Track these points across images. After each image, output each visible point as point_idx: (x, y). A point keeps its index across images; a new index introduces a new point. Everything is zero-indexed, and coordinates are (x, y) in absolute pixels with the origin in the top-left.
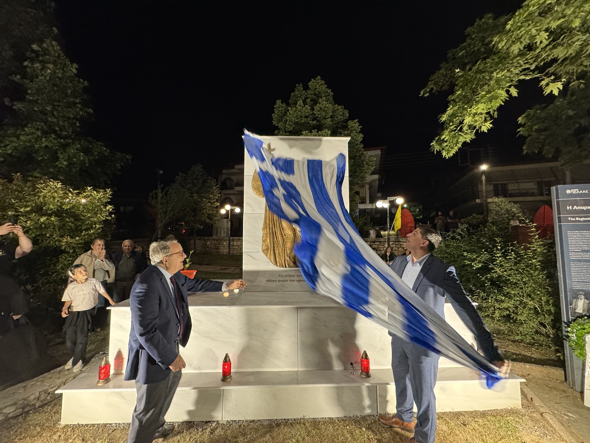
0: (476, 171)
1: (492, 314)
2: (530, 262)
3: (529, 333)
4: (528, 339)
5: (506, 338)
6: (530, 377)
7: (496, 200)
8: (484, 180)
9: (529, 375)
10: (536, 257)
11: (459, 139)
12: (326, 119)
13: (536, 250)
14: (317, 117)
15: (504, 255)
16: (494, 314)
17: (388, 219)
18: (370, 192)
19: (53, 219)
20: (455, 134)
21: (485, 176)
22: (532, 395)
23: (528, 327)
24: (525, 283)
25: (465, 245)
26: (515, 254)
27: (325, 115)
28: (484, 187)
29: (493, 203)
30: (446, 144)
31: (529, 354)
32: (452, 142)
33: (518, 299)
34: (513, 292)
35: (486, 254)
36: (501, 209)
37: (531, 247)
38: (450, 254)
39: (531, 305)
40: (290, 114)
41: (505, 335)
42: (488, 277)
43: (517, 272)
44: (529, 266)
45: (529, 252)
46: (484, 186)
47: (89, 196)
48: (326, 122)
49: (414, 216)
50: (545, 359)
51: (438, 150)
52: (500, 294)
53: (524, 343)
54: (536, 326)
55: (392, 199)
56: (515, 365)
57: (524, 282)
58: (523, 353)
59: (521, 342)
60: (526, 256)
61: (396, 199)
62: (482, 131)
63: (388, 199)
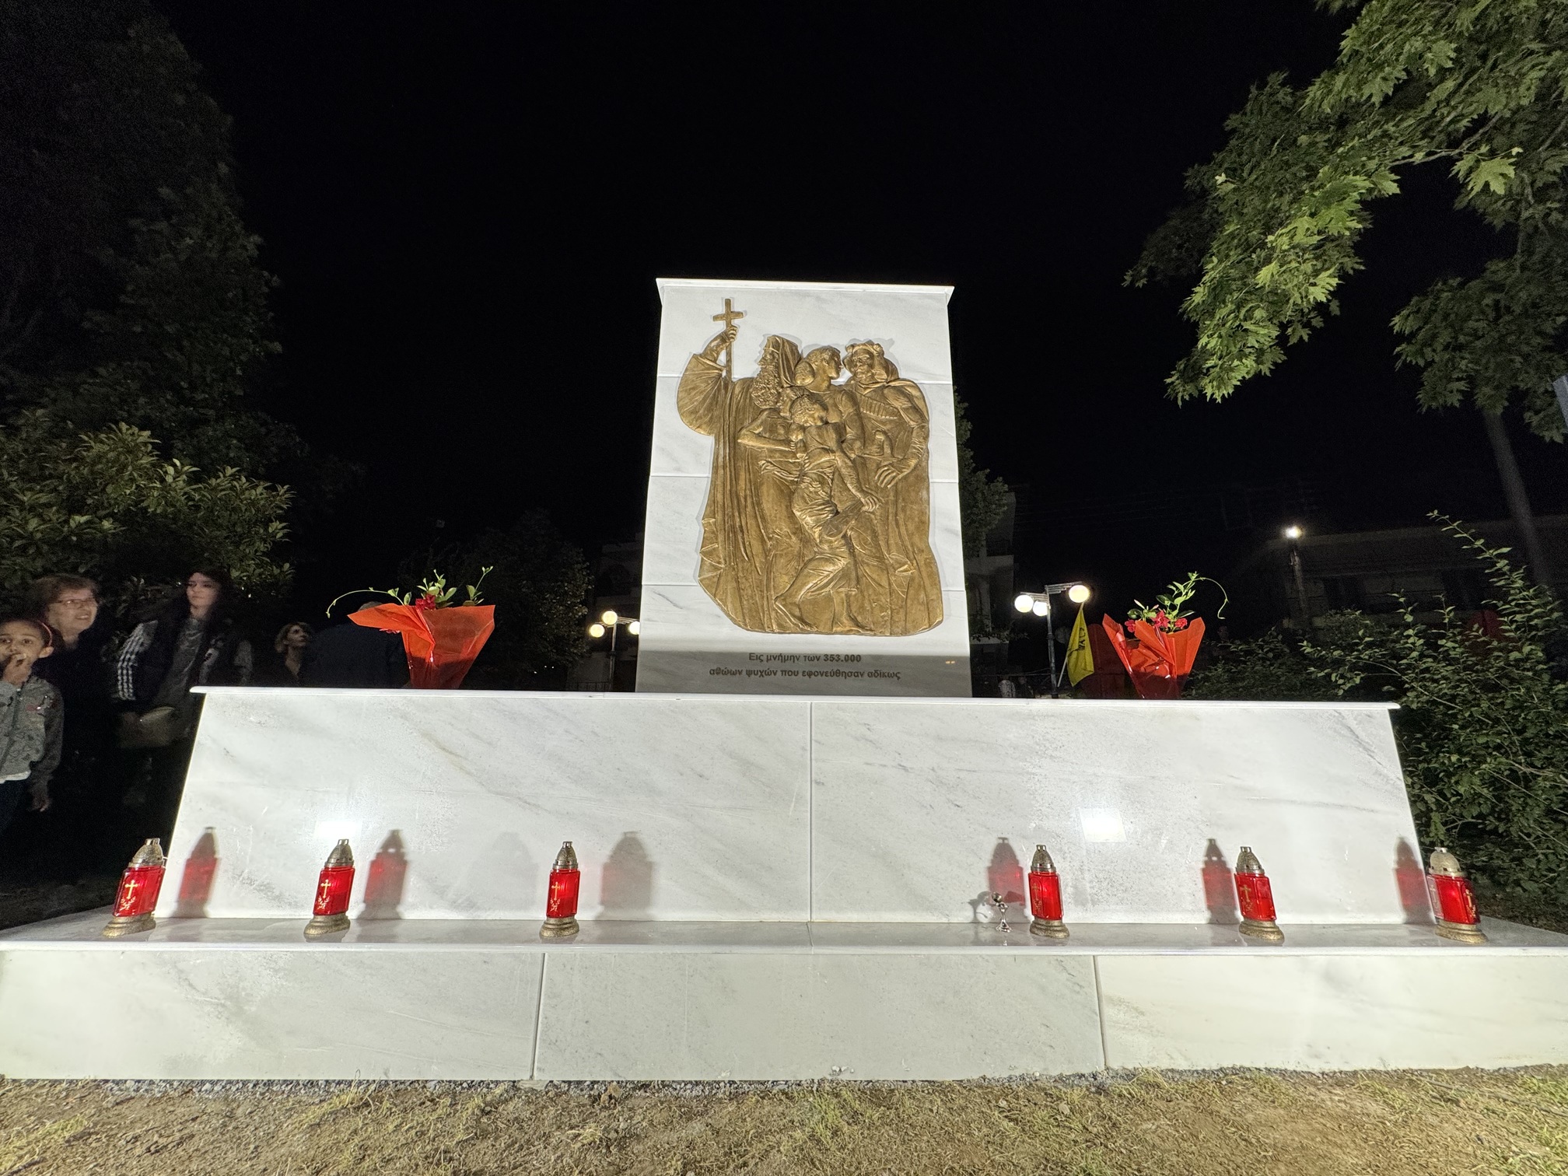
0: (1271, 545)
8: (1297, 567)
17: (1051, 648)
18: (991, 603)
21: (1300, 556)
28: (1300, 588)
46: (1299, 581)
55: (1059, 588)
61: (1069, 589)
62: (1311, 300)
63: (1047, 588)
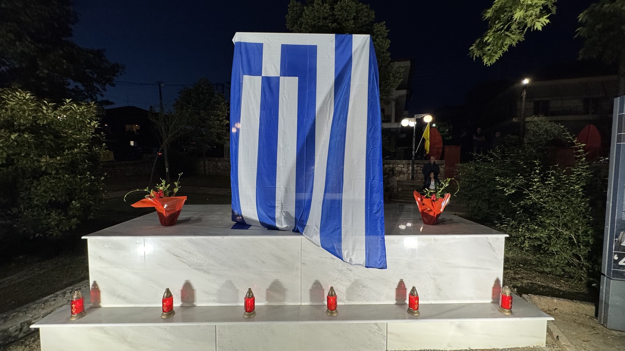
0: (516, 85)
1: (521, 244)
2: (572, 188)
3: (560, 265)
4: (559, 271)
5: (534, 268)
6: (556, 311)
7: (536, 119)
8: (524, 97)
9: (555, 309)
10: (579, 182)
11: (504, 41)
12: (348, 20)
13: (581, 174)
14: (338, 19)
15: (542, 181)
16: (523, 244)
17: (414, 139)
18: (396, 110)
19: (26, 136)
20: (501, 35)
21: (526, 92)
22: (558, 332)
23: (560, 258)
24: (563, 212)
25: (498, 168)
26: (555, 179)
27: (347, 16)
28: (523, 104)
29: (532, 122)
30: (488, 48)
31: (557, 286)
32: (497, 44)
33: (553, 229)
34: (548, 221)
35: (522, 178)
36: (540, 129)
37: (574, 171)
38: (479, 178)
39: (565, 235)
40: (306, 15)
41: (533, 266)
42: (522, 204)
43: (554, 199)
44: (570, 192)
45: (572, 177)
47: (68, 110)
48: (348, 24)
49: (443, 137)
50: (574, 292)
51: (478, 56)
52: (533, 223)
53: (553, 275)
54: (568, 257)
55: (419, 116)
56: (542, 299)
57: (561, 210)
58: (551, 285)
59: (550, 273)
60: (567, 182)
61: (424, 116)
62: (535, 29)
63: (415, 116)
